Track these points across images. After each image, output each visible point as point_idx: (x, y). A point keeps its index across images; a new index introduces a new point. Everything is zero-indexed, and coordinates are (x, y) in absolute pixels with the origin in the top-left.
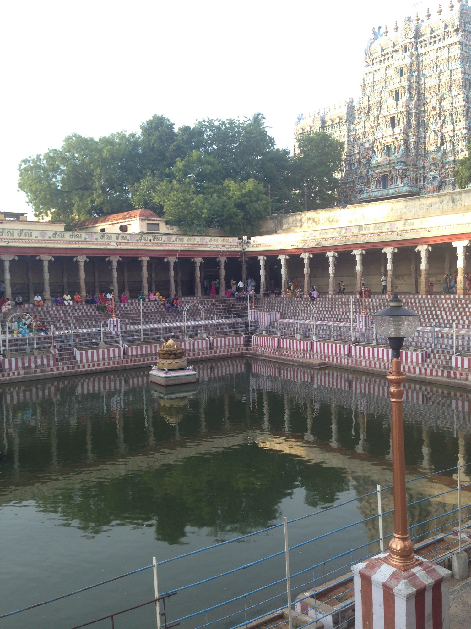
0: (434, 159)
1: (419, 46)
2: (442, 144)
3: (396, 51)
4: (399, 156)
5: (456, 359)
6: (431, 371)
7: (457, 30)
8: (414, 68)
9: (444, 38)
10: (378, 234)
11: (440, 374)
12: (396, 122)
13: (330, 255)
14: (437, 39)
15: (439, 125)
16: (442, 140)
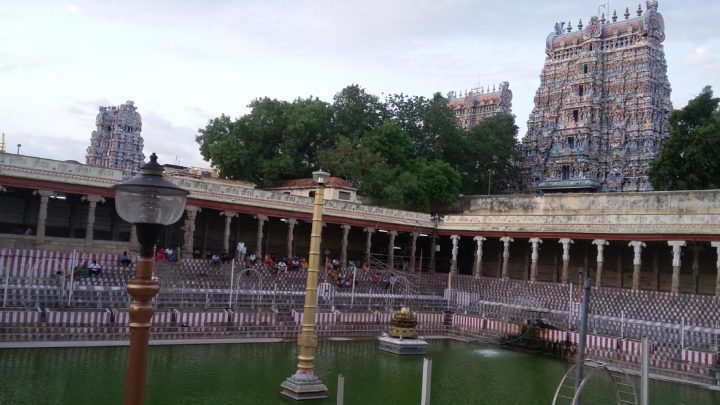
0: (617, 156)
1: (605, 45)
2: (626, 143)
3: (581, 48)
4: (582, 149)
5: (687, 353)
6: (660, 363)
7: (645, 35)
8: (599, 66)
9: (631, 42)
10: (589, 226)
11: (669, 366)
12: (579, 116)
13: (534, 241)
14: (624, 41)
15: (623, 123)
16: (626, 138)
